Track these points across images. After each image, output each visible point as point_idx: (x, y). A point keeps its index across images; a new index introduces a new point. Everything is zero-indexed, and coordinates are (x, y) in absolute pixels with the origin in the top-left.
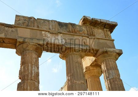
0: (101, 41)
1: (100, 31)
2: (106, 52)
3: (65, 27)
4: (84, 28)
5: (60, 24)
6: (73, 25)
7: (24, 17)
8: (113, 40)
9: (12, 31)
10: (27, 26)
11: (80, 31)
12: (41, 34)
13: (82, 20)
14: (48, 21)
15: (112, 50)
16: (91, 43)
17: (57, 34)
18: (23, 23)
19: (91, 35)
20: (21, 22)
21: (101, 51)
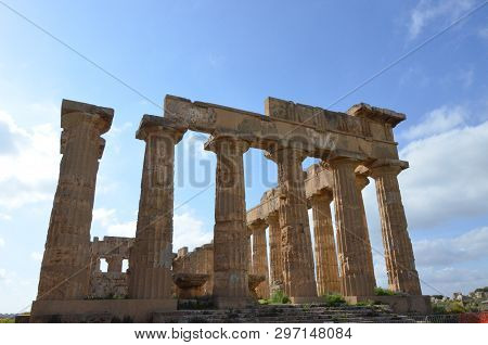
0: (381, 145)
1: (379, 126)
2: (388, 165)
3: (333, 120)
4: (358, 122)
5: (329, 115)
6: (344, 116)
7: (279, 100)
8: (396, 144)
9: (270, 127)
10: (286, 117)
11: (352, 127)
12: (305, 132)
13: (356, 109)
14: (312, 108)
15: (394, 161)
16: (367, 148)
17: (324, 132)
18: (281, 112)
19: (367, 134)
20: (277, 110)
21: (380, 161)
